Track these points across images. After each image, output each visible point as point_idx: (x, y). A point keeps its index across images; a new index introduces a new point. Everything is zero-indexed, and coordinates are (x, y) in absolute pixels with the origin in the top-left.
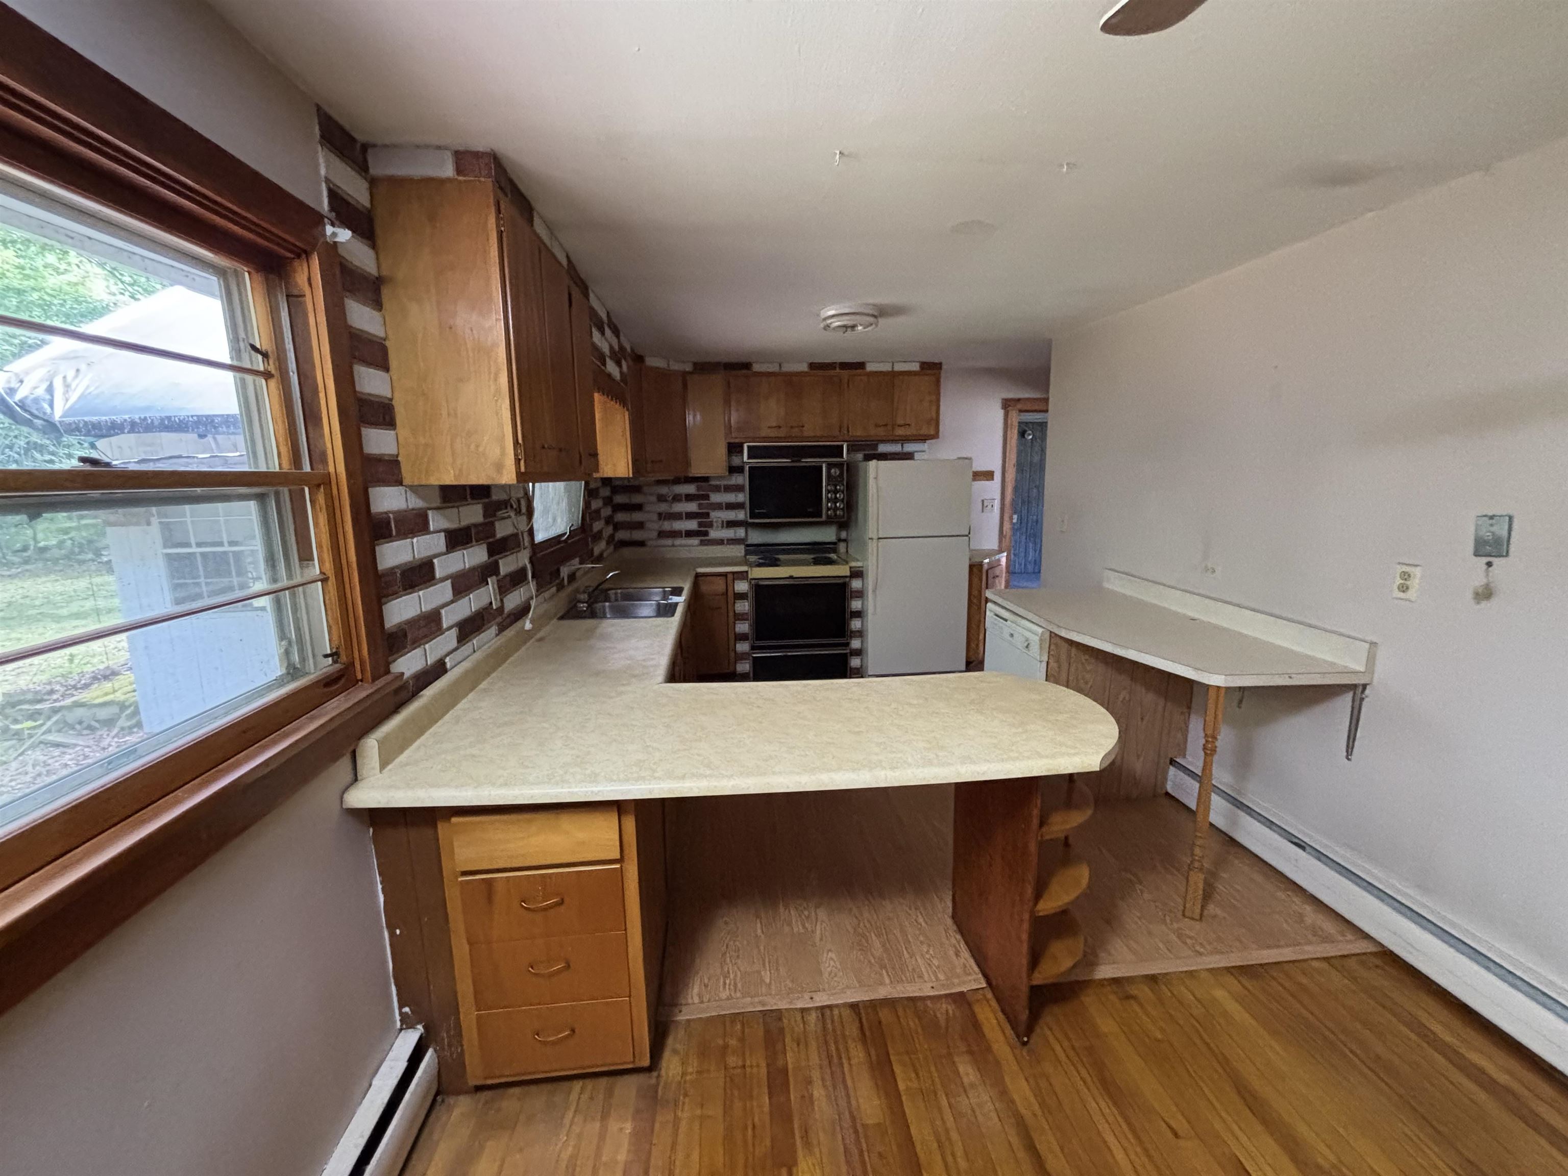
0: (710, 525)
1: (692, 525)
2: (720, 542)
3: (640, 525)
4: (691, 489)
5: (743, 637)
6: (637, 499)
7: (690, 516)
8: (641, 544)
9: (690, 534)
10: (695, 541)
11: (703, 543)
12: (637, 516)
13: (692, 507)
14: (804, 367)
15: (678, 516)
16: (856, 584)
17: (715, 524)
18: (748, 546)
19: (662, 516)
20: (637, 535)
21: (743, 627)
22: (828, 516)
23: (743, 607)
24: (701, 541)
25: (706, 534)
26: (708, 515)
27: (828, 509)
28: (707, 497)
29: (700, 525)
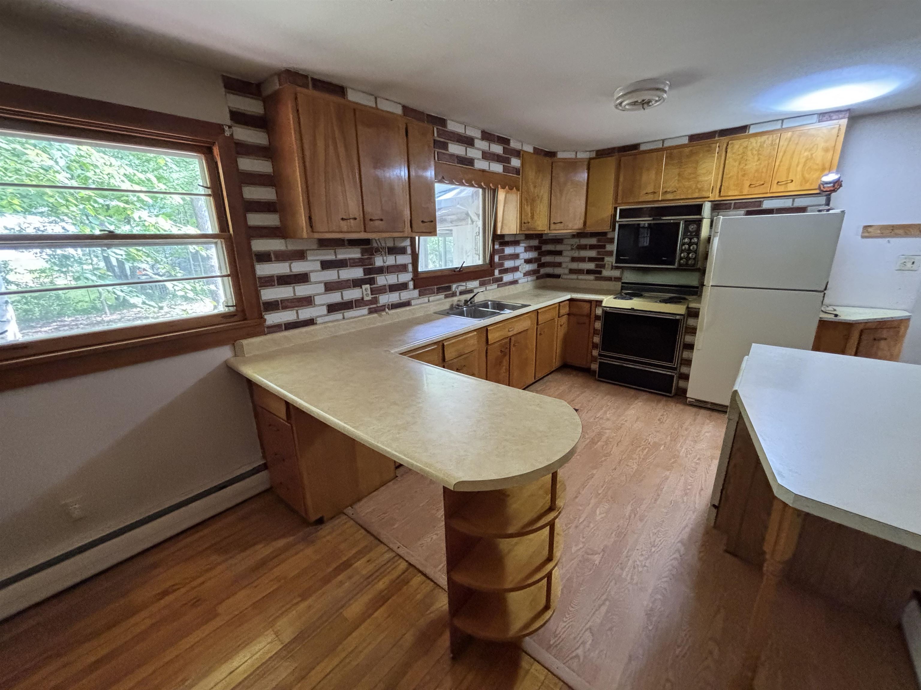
0: (603, 266)
1: (591, 266)
2: (609, 279)
3: (559, 265)
4: (593, 241)
5: (595, 346)
6: (559, 248)
7: (591, 259)
8: (558, 276)
9: (589, 272)
10: (592, 277)
11: (597, 279)
12: (558, 259)
13: (593, 253)
14: (686, 141)
15: (582, 260)
16: (691, 322)
17: (606, 266)
18: (623, 283)
19: (574, 259)
20: (557, 271)
21: (597, 339)
22: (680, 265)
23: (598, 325)
24: (596, 277)
25: (600, 272)
26: (602, 259)
27: (681, 259)
28: (604, 247)
29: (597, 266)
